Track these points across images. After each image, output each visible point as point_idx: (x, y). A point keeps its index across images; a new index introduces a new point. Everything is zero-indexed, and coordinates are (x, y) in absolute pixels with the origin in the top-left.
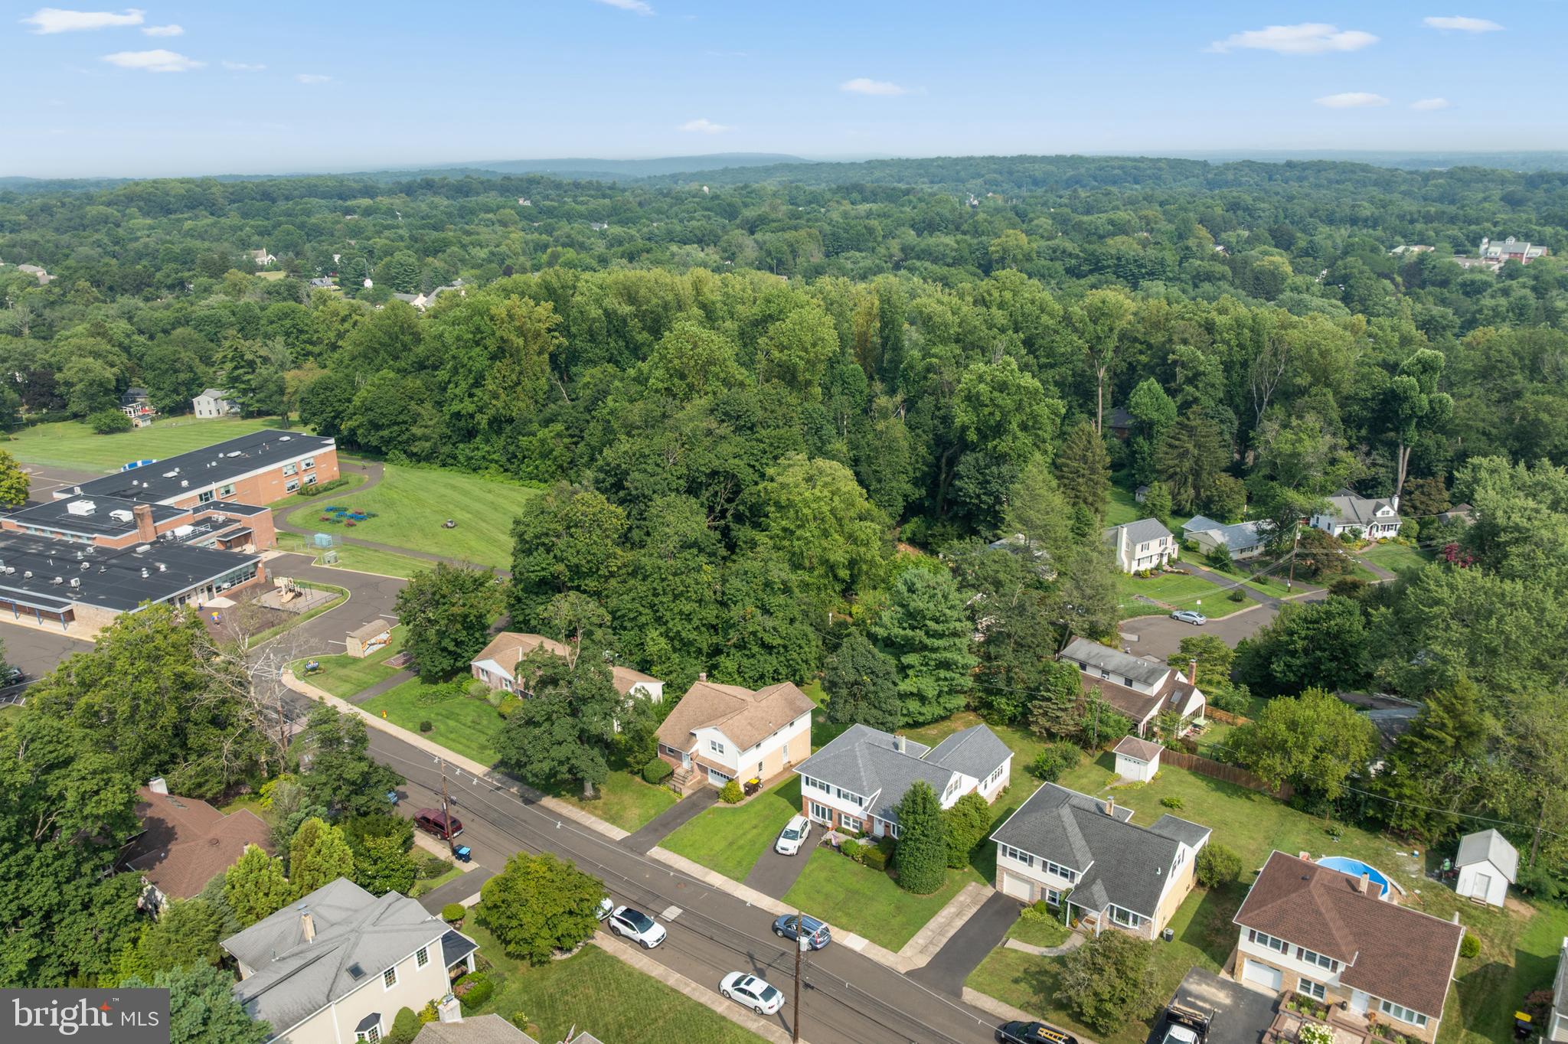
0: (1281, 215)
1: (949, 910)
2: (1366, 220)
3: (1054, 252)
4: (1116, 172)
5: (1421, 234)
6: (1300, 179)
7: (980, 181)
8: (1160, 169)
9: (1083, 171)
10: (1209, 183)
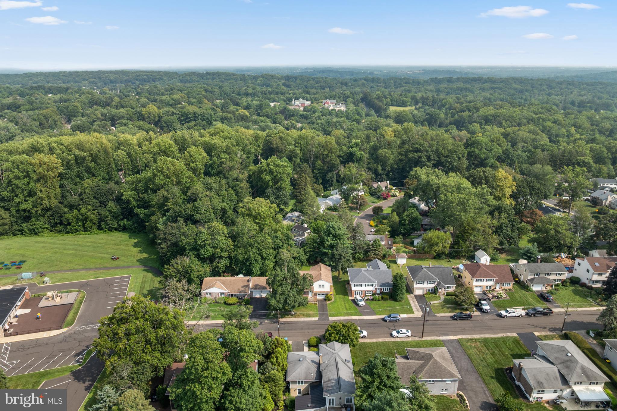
0: (223, 93)
1: (411, 302)
2: (251, 94)
3: (168, 113)
4: (145, 77)
5: (273, 98)
6: (213, 79)
7: (87, 82)
8: (162, 76)
9: (131, 77)
10: (181, 81)
